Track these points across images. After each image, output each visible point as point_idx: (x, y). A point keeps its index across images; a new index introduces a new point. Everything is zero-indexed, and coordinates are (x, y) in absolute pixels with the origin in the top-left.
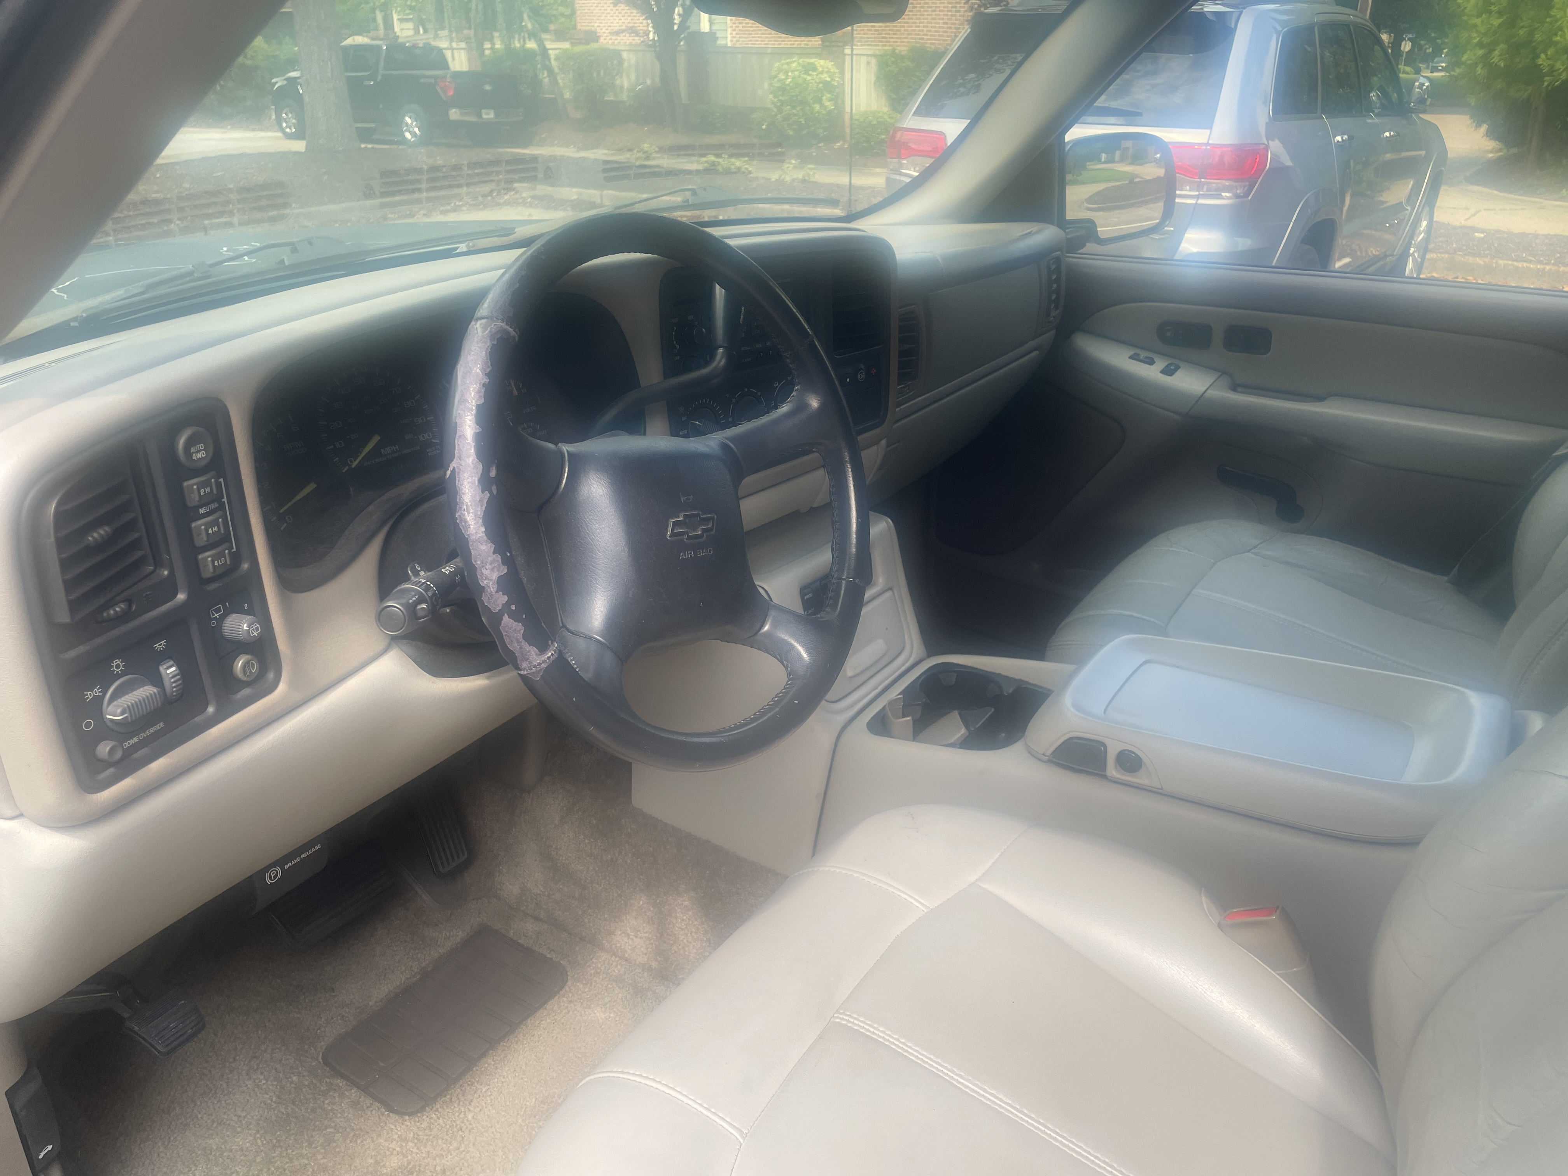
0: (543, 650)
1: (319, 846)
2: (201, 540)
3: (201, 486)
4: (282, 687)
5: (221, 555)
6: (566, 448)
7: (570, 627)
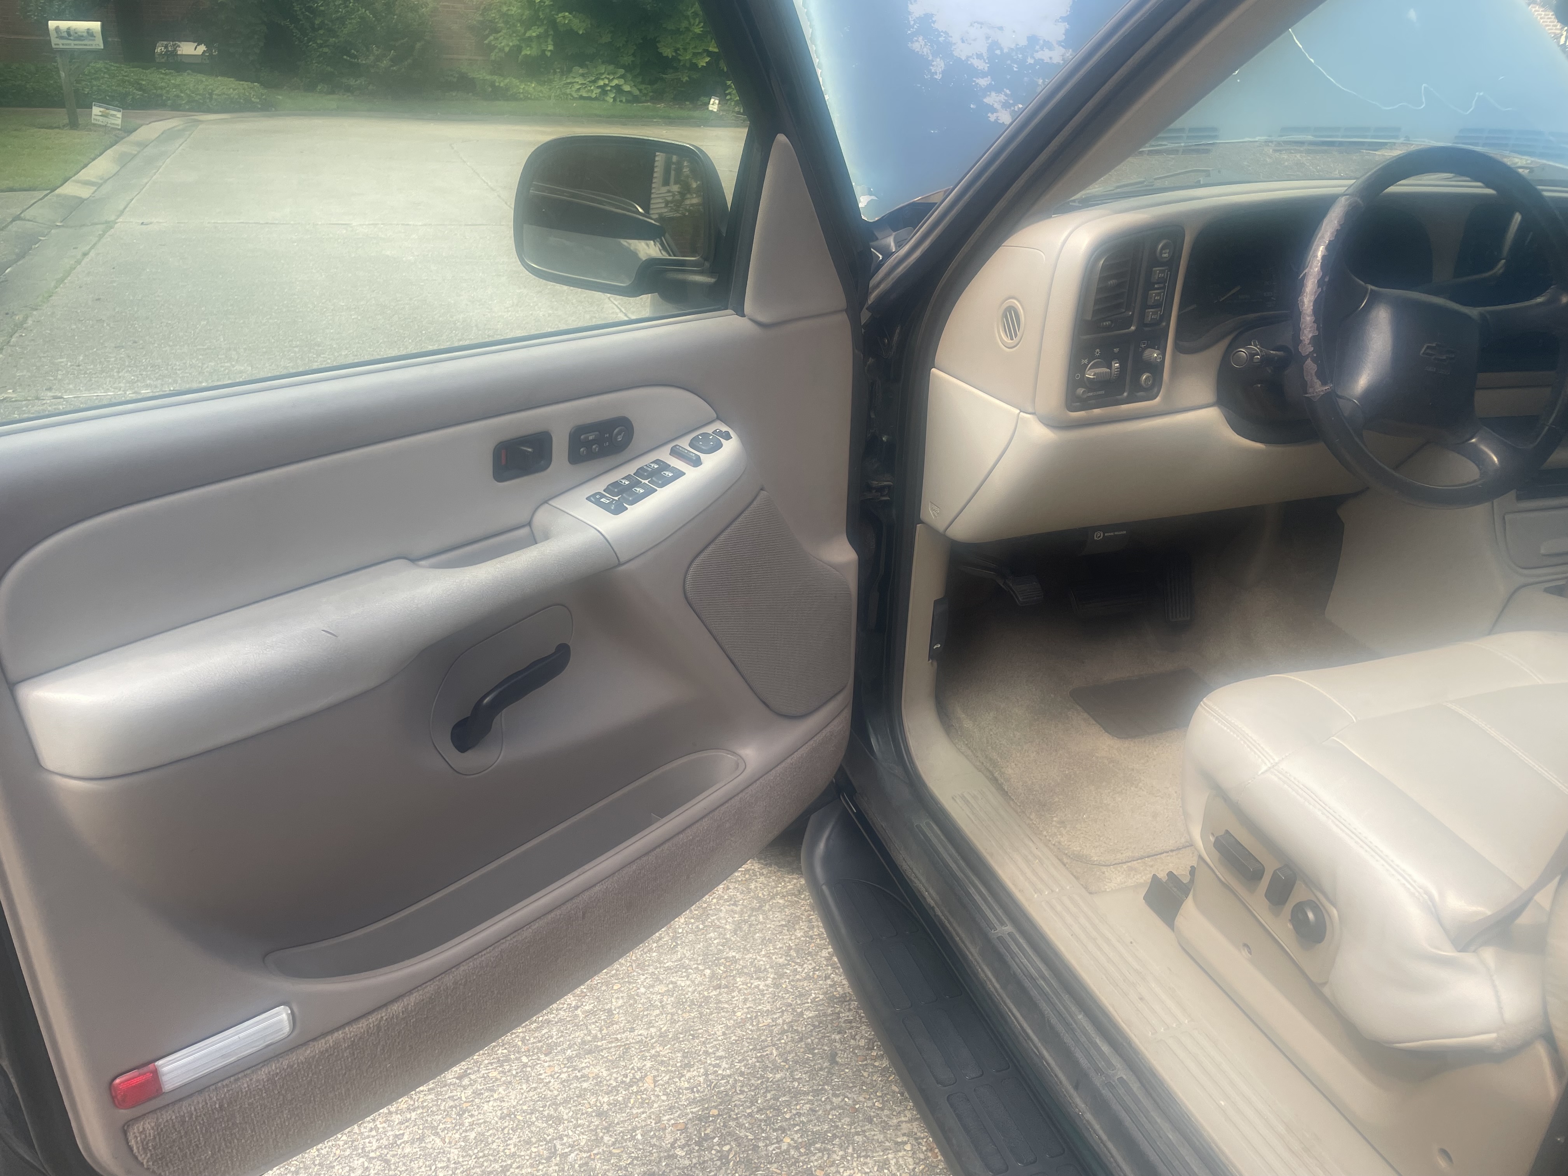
0: (1324, 383)
1: (1125, 532)
2: (1151, 302)
3: (1161, 272)
4: (1158, 399)
5: (1156, 313)
6: (1370, 287)
7: (1339, 394)
